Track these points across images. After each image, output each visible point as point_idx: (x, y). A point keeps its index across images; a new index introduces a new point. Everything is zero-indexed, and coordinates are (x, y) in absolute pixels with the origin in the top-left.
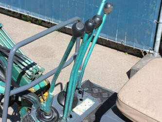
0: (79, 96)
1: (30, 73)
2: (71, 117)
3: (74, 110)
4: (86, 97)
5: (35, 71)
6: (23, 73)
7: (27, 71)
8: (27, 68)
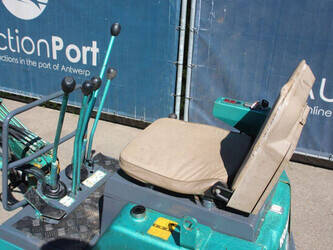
0: (89, 169)
1: (34, 149)
2: (80, 189)
3: (84, 183)
4: (97, 169)
5: (39, 146)
6: (27, 149)
7: (31, 146)
8: (31, 143)
